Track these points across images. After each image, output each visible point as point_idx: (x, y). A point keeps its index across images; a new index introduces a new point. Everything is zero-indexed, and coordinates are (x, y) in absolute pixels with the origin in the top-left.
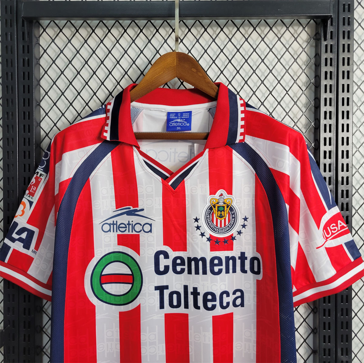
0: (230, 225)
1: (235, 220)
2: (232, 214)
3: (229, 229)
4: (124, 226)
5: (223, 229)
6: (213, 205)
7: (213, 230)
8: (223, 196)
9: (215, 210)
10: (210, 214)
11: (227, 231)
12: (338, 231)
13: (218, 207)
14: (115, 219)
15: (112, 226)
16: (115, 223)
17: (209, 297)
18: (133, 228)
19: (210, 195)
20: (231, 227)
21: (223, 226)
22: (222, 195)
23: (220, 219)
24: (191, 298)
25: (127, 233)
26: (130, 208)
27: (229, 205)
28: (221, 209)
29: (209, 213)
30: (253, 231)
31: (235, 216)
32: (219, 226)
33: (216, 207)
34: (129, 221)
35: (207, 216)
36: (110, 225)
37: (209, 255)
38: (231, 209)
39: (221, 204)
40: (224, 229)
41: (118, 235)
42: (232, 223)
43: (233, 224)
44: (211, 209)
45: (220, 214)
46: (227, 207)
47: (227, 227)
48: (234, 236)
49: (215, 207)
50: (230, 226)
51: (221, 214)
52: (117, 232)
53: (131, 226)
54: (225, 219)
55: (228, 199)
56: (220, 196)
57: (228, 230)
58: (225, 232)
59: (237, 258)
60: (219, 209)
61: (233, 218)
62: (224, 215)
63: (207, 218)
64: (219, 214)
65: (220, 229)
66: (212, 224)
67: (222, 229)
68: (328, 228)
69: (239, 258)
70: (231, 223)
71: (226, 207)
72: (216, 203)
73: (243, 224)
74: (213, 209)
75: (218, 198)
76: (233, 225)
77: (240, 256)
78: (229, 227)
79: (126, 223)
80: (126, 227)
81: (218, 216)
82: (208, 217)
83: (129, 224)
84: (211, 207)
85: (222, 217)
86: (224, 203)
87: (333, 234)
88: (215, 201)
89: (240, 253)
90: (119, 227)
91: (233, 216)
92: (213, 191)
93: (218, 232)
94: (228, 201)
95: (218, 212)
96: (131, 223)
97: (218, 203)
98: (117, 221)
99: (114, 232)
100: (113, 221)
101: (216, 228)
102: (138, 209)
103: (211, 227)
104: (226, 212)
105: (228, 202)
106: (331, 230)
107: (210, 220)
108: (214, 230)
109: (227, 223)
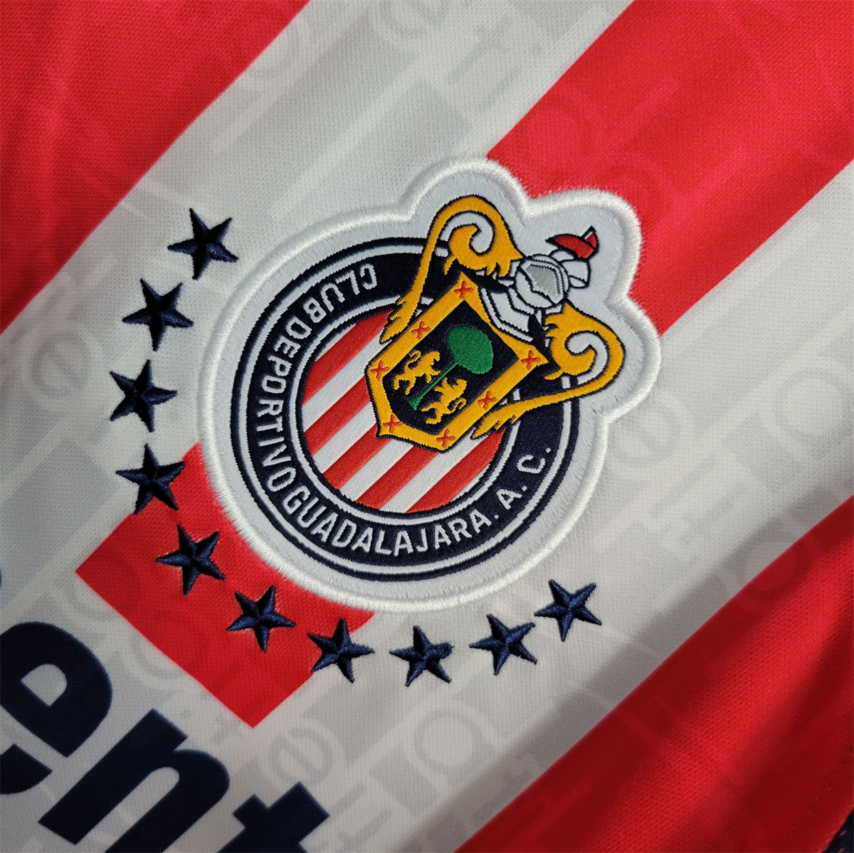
0: (414, 532)
1: (487, 532)
2: (510, 478)
3: (373, 558)
5: (332, 507)
6: (437, 262)
7: (255, 440)
8: (578, 269)
10: (352, 302)
11: (345, 553)
13: (463, 315)
19: (498, 154)
20: (404, 559)
21: (356, 487)
22: (583, 247)
23: (387, 412)
27: (556, 387)
28: (464, 352)
29: (345, 287)
30: (531, 746)
31: (518, 505)
32: (326, 457)
33: (449, 303)
35: (314, 292)
38: (542, 432)
39: (508, 315)
40: (343, 515)
43: (446, 551)
44: (395, 272)
45: (421, 381)
46: (531, 386)
47: (377, 527)
48: (358, 637)
49: (438, 285)
50: (402, 542)
51: (426, 391)
54: (418, 457)
55: (601, 329)
56: (558, 241)
57: (359, 556)
58: (327, 546)
59: (233, 799)
60: (459, 338)
61: (488, 504)
62: (446, 419)
63: (296, 309)
64: (410, 376)
65: (315, 492)
66: (285, 396)
67: (323, 501)
69: (250, 811)
70: (429, 527)
71: (517, 373)
72: (476, 264)
73: (511, 620)
74: (403, 288)
75: (534, 243)
76: (431, 556)
77: (269, 800)
78: (388, 543)
81: (387, 381)
82: (315, 311)
84: (417, 258)
85: (416, 419)
86: (538, 332)
88: (482, 244)
89: (283, 788)
91: (507, 497)
92: (540, 152)
93: (277, 498)
94: (578, 344)
95: (423, 347)
97: (490, 283)
101: (290, 451)
103: (253, 406)
104: (476, 410)
105: (571, 349)
107: (305, 344)
109: (403, 500)
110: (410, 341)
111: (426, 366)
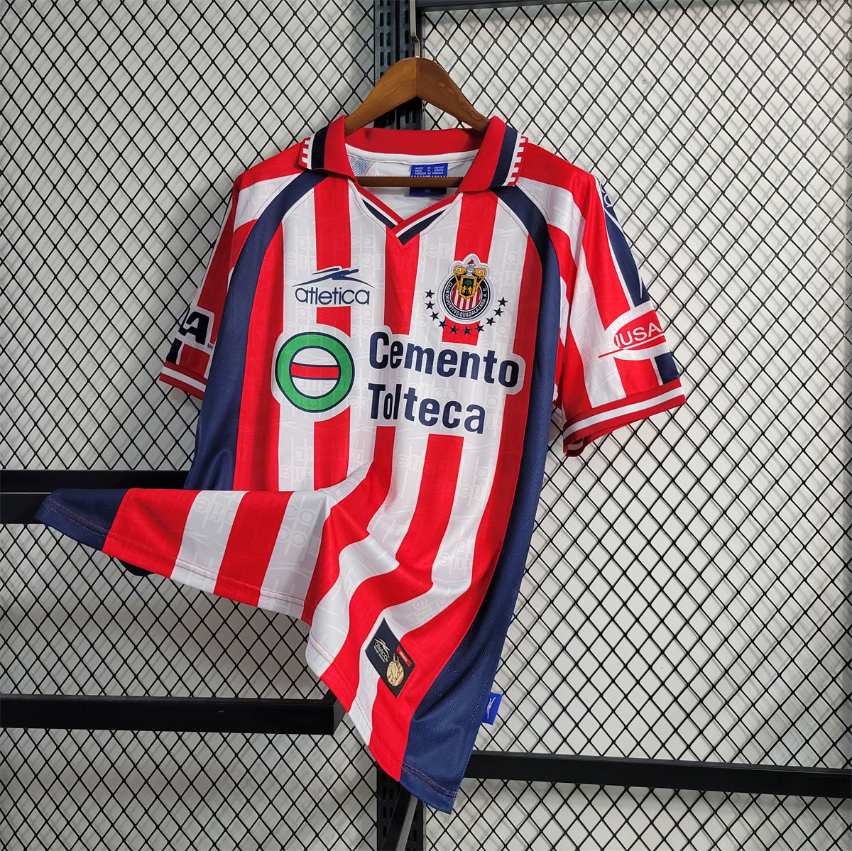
0: (477, 307)
1: (486, 301)
2: (484, 293)
3: (475, 314)
4: (328, 295)
6: (457, 276)
7: (452, 311)
8: (473, 265)
9: (459, 283)
10: (451, 288)
11: (472, 316)
12: (648, 338)
13: (465, 280)
14: (314, 285)
15: (309, 294)
16: (314, 290)
17: (430, 406)
18: (342, 297)
19: (455, 260)
20: (479, 312)
21: (467, 308)
22: (472, 262)
23: (464, 297)
24: (403, 402)
25: (331, 305)
26: (338, 269)
27: (481, 279)
28: (468, 283)
29: (449, 287)
30: (513, 322)
31: (487, 295)
32: (461, 307)
33: (462, 279)
34: (336, 288)
35: (446, 290)
36: (307, 292)
37: (439, 346)
38: (483, 285)
39: (469, 275)
40: (468, 312)
41: (318, 309)
42: (481, 306)
43: (483, 307)
44: (454, 281)
46: (478, 281)
47: (473, 310)
48: (480, 325)
49: (459, 279)
50: (477, 310)
51: (467, 291)
52: (316, 303)
53: (338, 295)
54: (472, 299)
55: (481, 269)
56: (469, 263)
57: (474, 315)
58: (469, 317)
59: (482, 359)
60: (466, 282)
61: (484, 298)
62: (471, 292)
63: (445, 293)
64: (464, 291)
65: (463, 312)
66: (451, 304)
67: (465, 312)
68: (629, 332)
69: (485, 359)
71: (475, 281)
72: (462, 273)
73: (497, 309)
74: (456, 282)
75: (466, 266)
77: (486, 356)
79: (332, 290)
80: (331, 297)
81: (462, 293)
82: (448, 292)
83: (335, 292)
84: (455, 278)
85: (468, 295)
86: (474, 275)
87: (635, 342)
88: (461, 270)
89: (487, 352)
90: (320, 297)
91: (485, 295)
92: (459, 255)
93: (459, 316)
95: (463, 286)
96: (338, 290)
97: (465, 274)
98: (317, 289)
99: (311, 303)
100: (312, 288)
101: (457, 310)
102: (350, 270)
103: (448, 308)
104: (474, 288)
105: (479, 273)
106: (634, 336)
107: (449, 296)
108: (453, 313)
109: (474, 305)
110: (461, 287)
111: (465, 288)
